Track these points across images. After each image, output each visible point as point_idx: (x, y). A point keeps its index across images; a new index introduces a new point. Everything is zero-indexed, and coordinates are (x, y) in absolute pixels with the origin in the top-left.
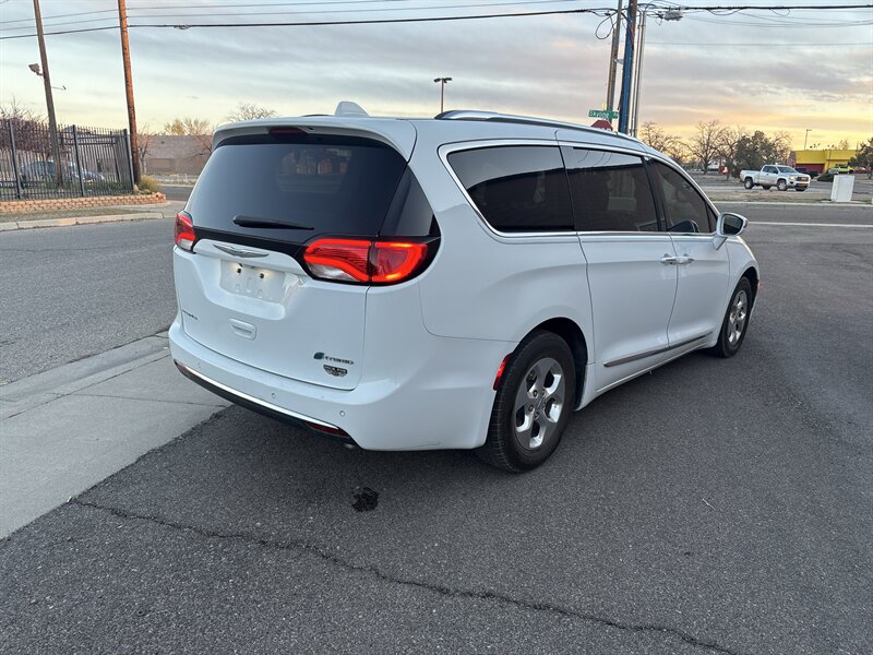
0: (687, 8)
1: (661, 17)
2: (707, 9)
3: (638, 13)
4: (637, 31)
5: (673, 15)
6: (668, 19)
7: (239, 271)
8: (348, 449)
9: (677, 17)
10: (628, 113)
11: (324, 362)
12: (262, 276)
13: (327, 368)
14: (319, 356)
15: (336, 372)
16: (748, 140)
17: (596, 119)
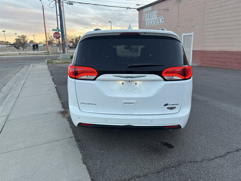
0: (74, 2)
1: (67, 3)
2: (80, 3)
3: (61, 2)
4: (62, 7)
5: (71, 3)
6: (69, 4)
7: (123, 84)
8: (170, 131)
9: (72, 4)
10: (63, 30)
11: (168, 106)
12: (136, 84)
13: (168, 108)
14: (166, 105)
15: (172, 108)
16: (78, 38)
17: (55, 32)
